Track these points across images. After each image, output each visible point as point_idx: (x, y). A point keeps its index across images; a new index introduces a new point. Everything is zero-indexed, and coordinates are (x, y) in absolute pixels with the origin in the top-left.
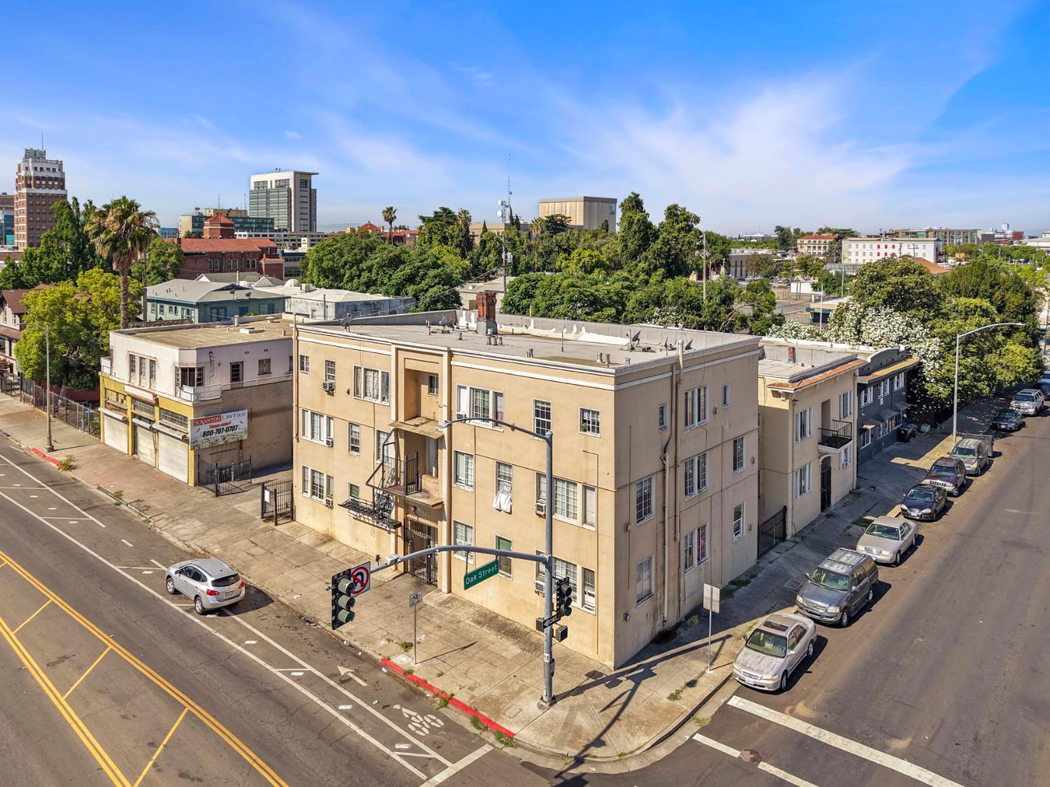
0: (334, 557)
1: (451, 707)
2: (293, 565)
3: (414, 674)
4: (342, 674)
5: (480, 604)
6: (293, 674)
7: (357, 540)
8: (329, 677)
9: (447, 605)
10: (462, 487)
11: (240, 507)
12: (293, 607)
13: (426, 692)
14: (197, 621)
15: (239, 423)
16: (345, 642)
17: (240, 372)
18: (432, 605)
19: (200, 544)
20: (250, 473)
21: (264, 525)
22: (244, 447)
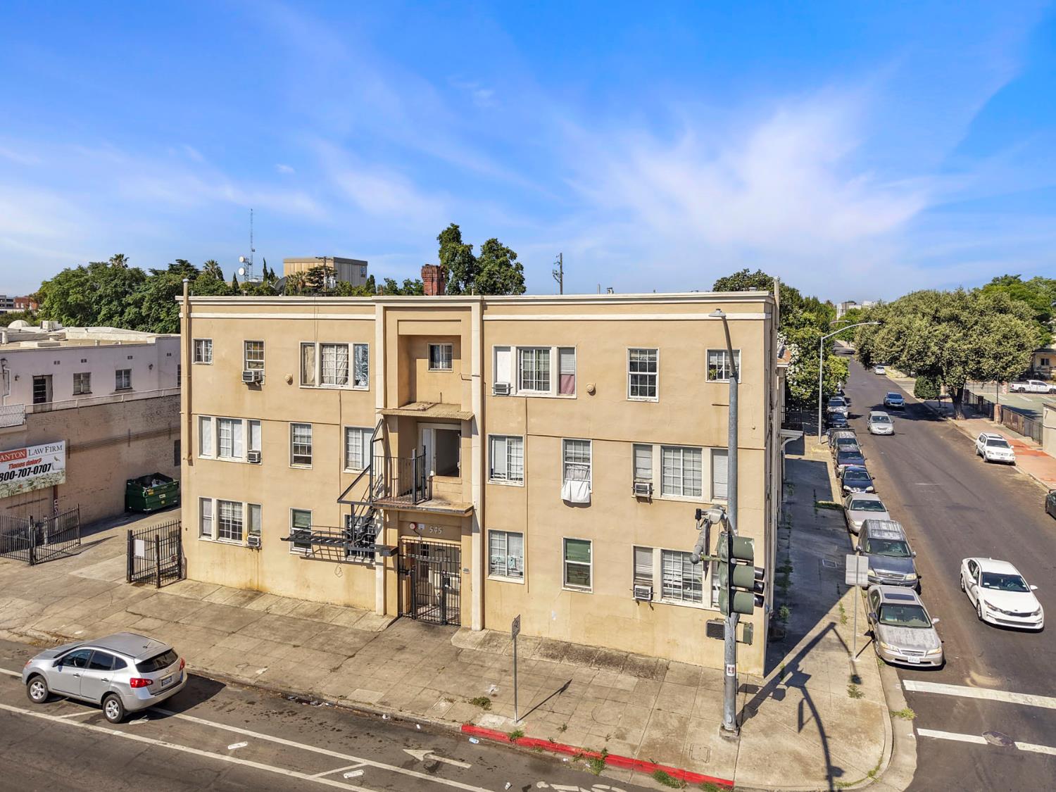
0: (279, 613)
1: (610, 767)
2: (224, 632)
3: (526, 735)
4: (421, 759)
5: (536, 634)
6: (346, 776)
7: (308, 587)
8: (403, 767)
9: (491, 644)
10: (503, 483)
11: (81, 573)
12: (266, 686)
13: (558, 756)
14: (117, 733)
15: (51, 460)
16: (384, 717)
17: (47, 391)
18: (470, 647)
19: (43, 628)
20: (78, 529)
21: (138, 591)
22: (60, 495)
